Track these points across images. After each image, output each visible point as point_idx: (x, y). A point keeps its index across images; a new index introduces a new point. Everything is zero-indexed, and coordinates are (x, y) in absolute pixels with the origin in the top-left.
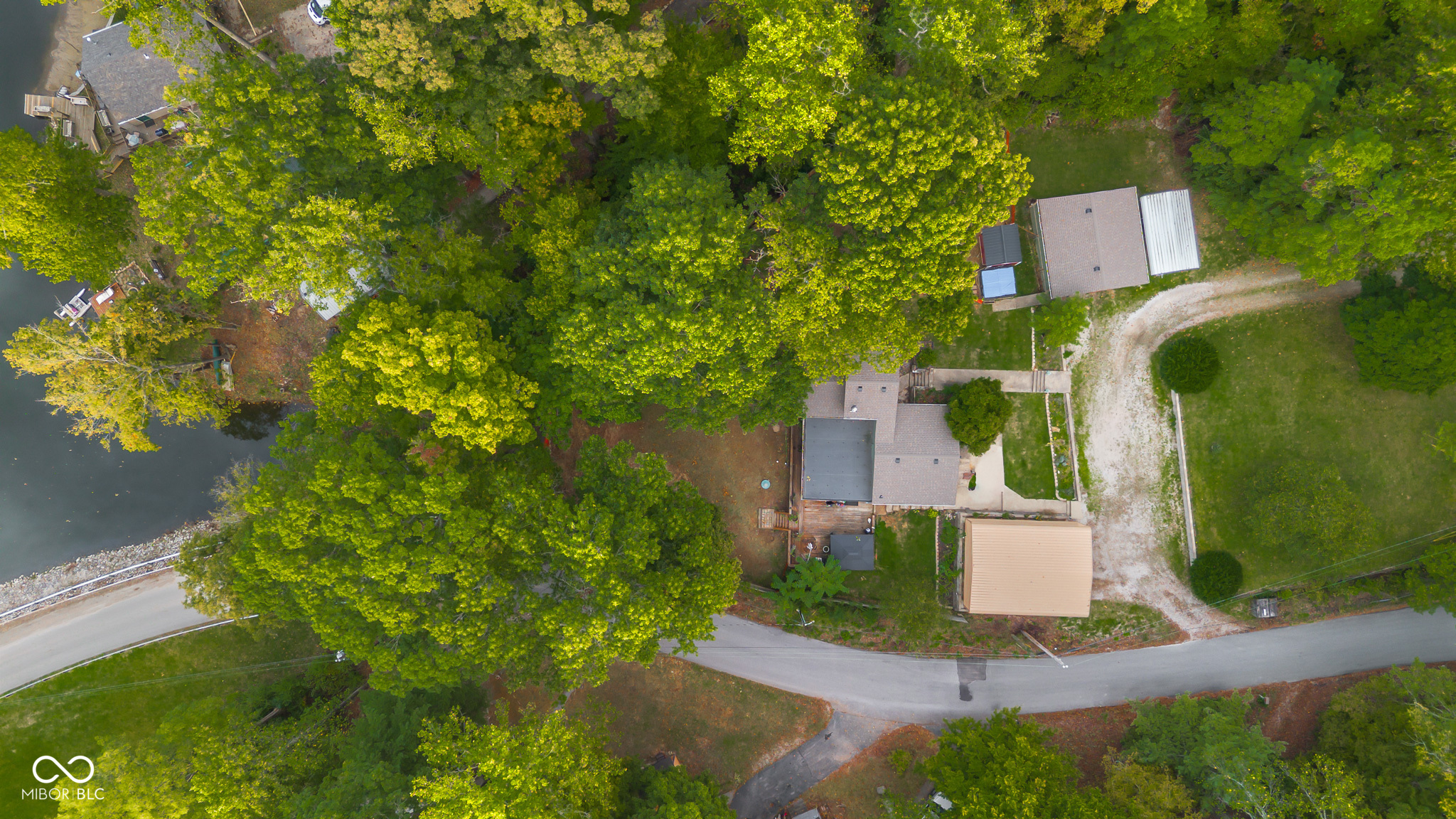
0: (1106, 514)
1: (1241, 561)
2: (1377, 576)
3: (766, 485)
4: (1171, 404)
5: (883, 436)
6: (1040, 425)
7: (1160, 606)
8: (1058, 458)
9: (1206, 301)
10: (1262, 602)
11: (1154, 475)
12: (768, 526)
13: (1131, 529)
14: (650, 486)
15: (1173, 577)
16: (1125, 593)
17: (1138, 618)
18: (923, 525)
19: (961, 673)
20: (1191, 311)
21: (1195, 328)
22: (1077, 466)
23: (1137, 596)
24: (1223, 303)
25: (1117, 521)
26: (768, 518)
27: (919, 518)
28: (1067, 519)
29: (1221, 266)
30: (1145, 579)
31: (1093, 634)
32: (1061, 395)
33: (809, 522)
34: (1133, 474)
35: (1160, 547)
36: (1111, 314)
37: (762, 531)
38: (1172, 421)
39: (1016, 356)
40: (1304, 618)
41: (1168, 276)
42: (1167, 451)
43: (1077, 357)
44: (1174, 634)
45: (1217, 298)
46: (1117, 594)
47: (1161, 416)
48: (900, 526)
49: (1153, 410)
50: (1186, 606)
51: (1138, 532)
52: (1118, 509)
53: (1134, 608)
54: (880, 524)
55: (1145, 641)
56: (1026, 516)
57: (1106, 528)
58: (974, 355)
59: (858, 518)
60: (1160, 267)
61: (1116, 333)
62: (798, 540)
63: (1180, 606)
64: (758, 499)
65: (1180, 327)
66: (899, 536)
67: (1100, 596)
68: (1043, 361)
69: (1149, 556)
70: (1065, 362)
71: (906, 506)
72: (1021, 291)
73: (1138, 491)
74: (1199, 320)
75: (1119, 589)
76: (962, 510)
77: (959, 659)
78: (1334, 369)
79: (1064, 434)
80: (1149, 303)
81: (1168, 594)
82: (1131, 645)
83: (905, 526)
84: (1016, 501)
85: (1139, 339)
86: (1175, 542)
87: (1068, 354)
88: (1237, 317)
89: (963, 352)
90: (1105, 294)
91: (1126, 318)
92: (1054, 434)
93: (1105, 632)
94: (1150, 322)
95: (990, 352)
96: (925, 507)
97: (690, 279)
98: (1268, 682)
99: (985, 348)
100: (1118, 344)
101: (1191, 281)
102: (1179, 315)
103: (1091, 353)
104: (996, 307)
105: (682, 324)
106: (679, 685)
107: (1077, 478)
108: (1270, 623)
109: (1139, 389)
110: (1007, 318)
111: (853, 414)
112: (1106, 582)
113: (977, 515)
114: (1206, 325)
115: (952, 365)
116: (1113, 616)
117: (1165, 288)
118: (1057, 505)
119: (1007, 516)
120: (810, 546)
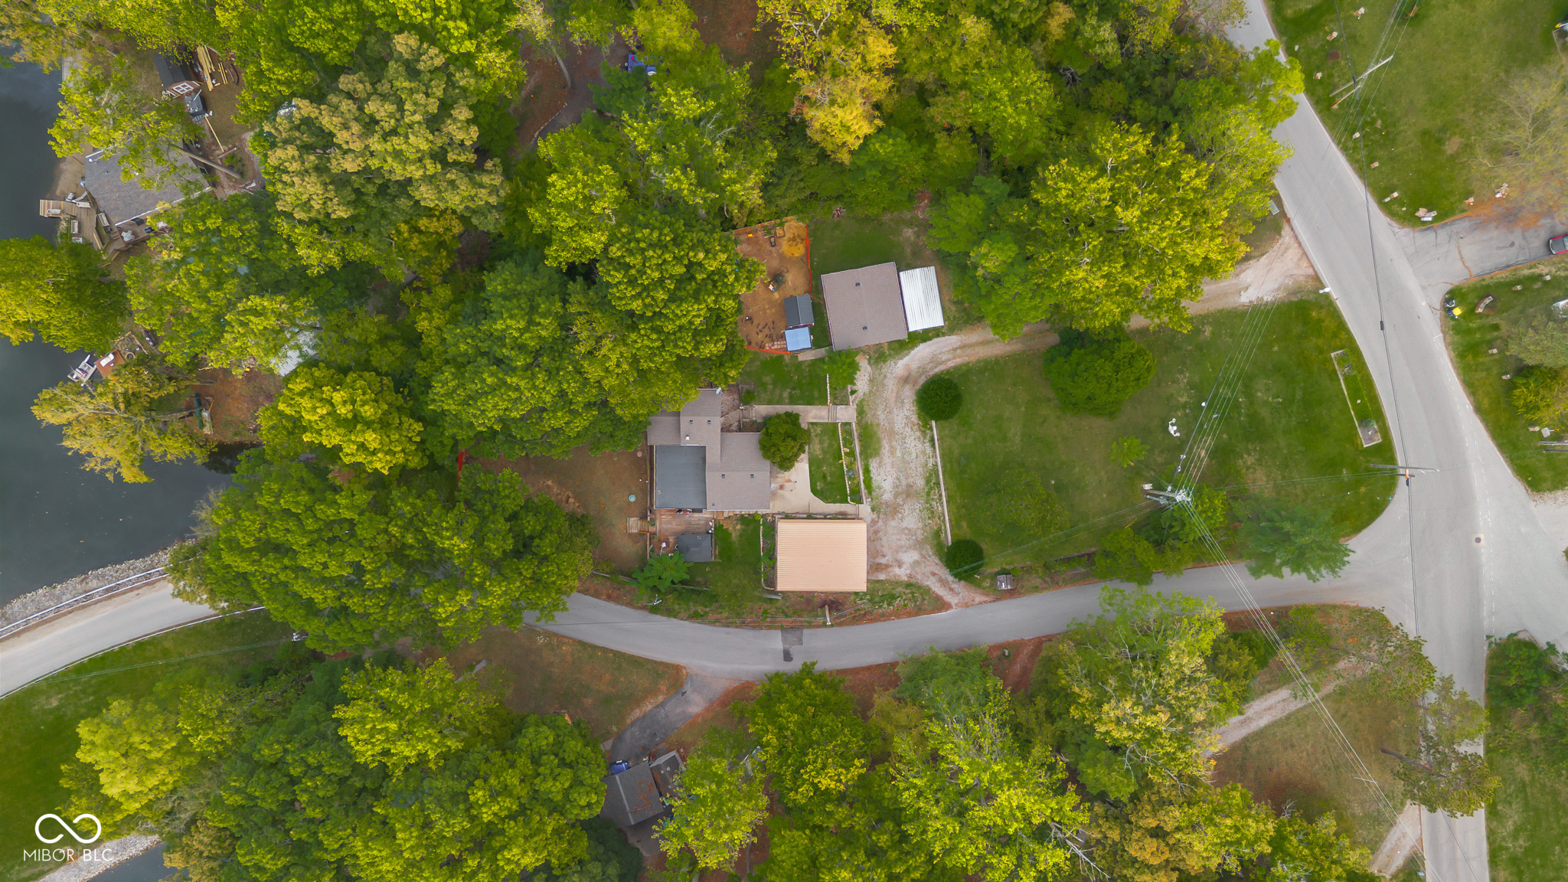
0: (885, 514)
1: (984, 546)
2: (1083, 556)
3: (632, 499)
4: (931, 429)
5: (713, 456)
6: (835, 446)
7: (928, 583)
8: (848, 471)
9: (955, 350)
10: (1001, 577)
11: (920, 483)
12: (635, 531)
13: (904, 525)
14: (508, 497)
15: (937, 561)
16: (902, 573)
17: (912, 593)
18: (752, 526)
19: (784, 641)
20: (944, 358)
21: (948, 372)
22: (862, 478)
23: (910, 576)
24: (969, 351)
25: (894, 519)
26: (634, 524)
27: (749, 521)
28: (856, 518)
29: (966, 322)
30: (917, 563)
31: (880, 607)
32: (849, 424)
33: (665, 526)
34: (904, 483)
35: (926, 538)
36: (885, 361)
37: (630, 535)
38: (932, 440)
39: (816, 394)
40: (1036, 589)
41: (926, 331)
42: (930, 465)
43: (860, 394)
44: (941, 605)
45: (963, 347)
46: (895, 575)
47: (925, 438)
48: (734, 528)
49: (918, 434)
50: (948, 582)
51: (910, 526)
52: (894, 510)
53: (909, 585)
54: (719, 527)
55: (919, 611)
56: (825, 517)
57: (886, 524)
58: (786, 395)
59: (702, 522)
60: (916, 325)
61: (889, 375)
62: (655, 540)
63: (943, 582)
64: (626, 510)
65: (937, 370)
66: (734, 535)
67: (882, 577)
68: (836, 398)
69: (918, 545)
70: (851, 398)
71: (737, 512)
72: (816, 344)
73: (908, 495)
74: (951, 364)
75: (897, 570)
76: (779, 514)
77: (783, 629)
78: (1049, 400)
79: (851, 454)
80: (913, 352)
81: (934, 574)
82: (910, 615)
83: (738, 527)
84: (819, 506)
85: (906, 380)
86: (937, 534)
87: (853, 392)
88: (979, 361)
89: (777, 392)
90: (880, 345)
91: (896, 364)
92: (846, 453)
93: (889, 605)
94: (914, 366)
95: (798, 392)
96: (752, 512)
97: (522, 348)
98: (1011, 639)
99: (794, 389)
100: (891, 384)
101: (944, 335)
102: (934, 360)
103: (870, 392)
104: (801, 357)
105: (515, 380)
106: (569, 658)
107: (862, 486)
108: (1011, 594)
109: (907, 418)
110: (809, 366)
111: (687, 441)
112: (887, 566)
113: (788, 517)
114: (956, 368)
115: (770, 403)
116: (894, 592)
117: (924, 340)
118: (848, 508)
119: (810, 517)
120: (664, 545)
